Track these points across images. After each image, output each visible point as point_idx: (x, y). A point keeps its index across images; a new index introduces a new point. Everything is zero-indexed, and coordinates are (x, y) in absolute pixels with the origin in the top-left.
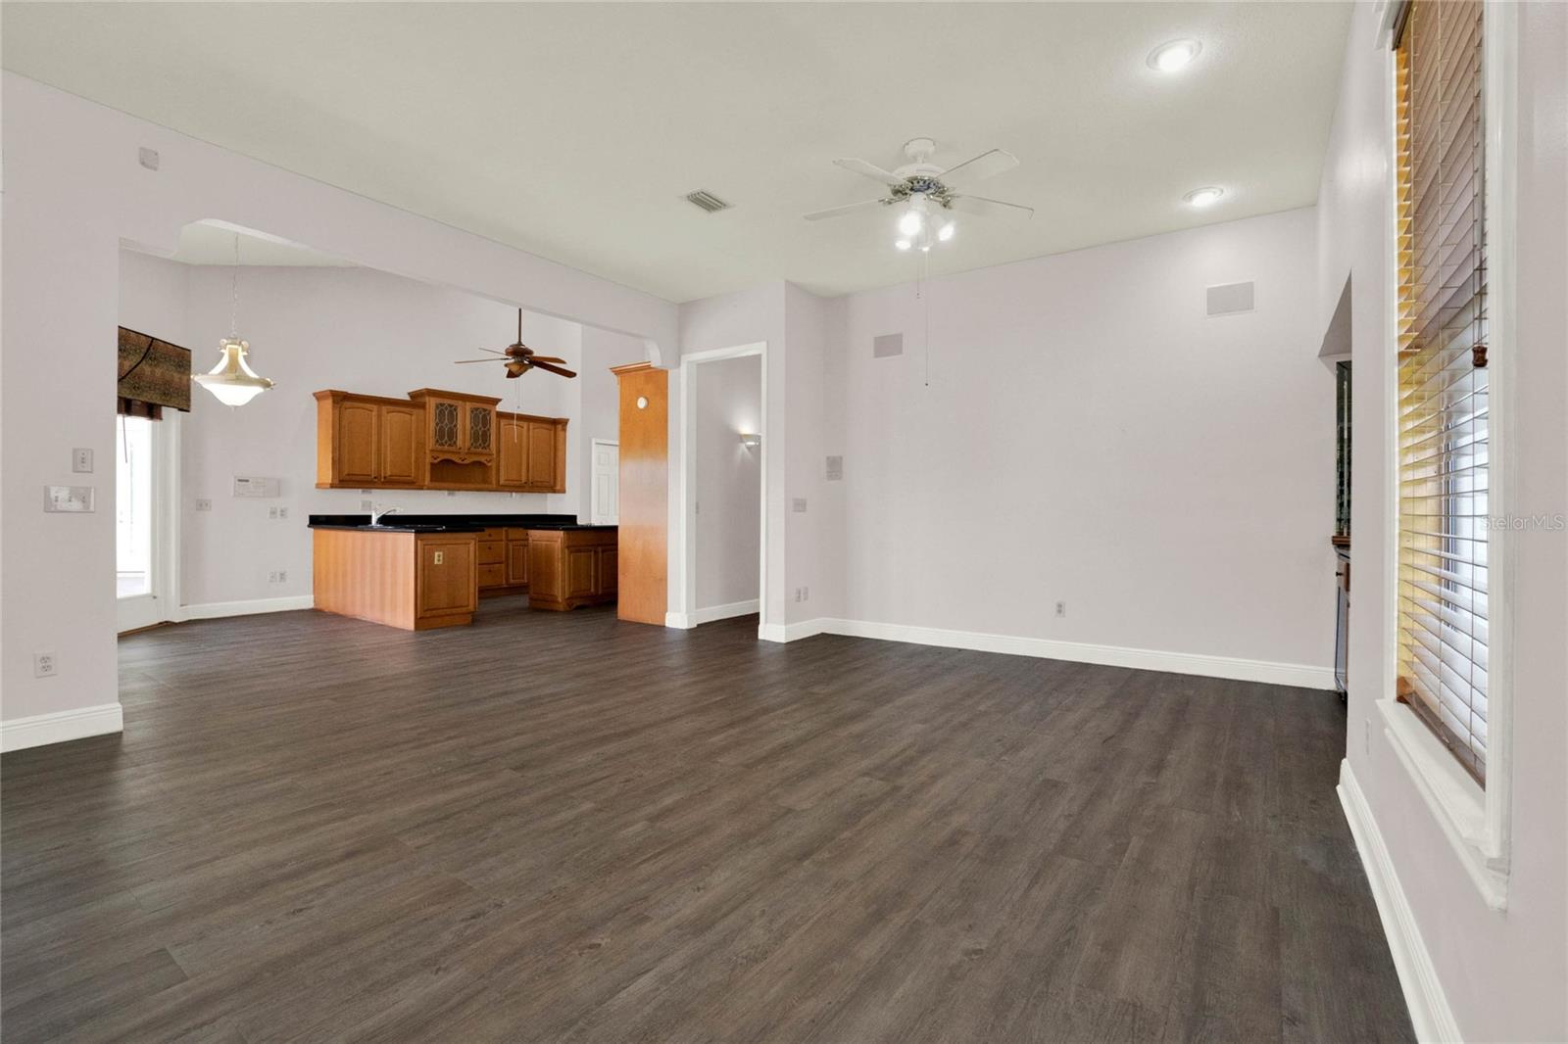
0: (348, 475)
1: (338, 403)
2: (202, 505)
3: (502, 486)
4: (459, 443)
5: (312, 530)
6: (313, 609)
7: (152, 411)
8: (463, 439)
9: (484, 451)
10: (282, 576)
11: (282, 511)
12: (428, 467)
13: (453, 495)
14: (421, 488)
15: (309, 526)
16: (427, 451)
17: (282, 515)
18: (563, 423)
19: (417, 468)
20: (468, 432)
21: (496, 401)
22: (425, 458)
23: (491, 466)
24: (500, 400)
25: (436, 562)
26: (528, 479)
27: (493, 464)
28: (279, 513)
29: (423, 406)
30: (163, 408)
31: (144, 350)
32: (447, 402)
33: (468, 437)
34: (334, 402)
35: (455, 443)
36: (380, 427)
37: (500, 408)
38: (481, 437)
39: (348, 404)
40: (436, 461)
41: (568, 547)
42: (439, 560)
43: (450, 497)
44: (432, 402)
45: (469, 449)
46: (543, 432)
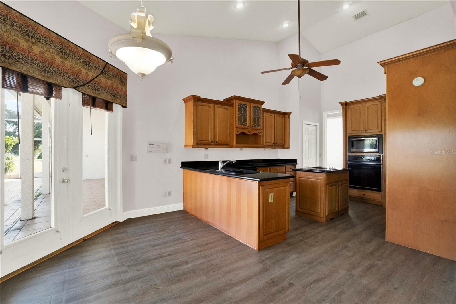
0: (200, 140)
1: (196, 103)
3: (265, 145)
4: (248, 124)
5: (182, 169)
6: (182, 210)
7: (108, 106)
8: (249, 122)
9: (258, 128)
10: (169, 194)
12: (235, 136)
14: (232, 147)
15: (181, 167)
16: (235, 128)
18: (289, 114)
20: (252, 118)
21: (262, 103)
22: (233, 132)
23: (260, 136)
24: (264, 102)
26: (275, 142)
27: (261, 135)
28: (168, 161)
29: (232, 105)
31: (102, 68)
32: (243, 102)
33: (251, 121)
34: (194, 102)
35: (246, 124)
36: (214, 115)
37: (264, 106)
38: (256, 120)
39: (200, 103)
40: (238, 133)
41: (328, 184)
44: (236, 103)
45: (252, 127)
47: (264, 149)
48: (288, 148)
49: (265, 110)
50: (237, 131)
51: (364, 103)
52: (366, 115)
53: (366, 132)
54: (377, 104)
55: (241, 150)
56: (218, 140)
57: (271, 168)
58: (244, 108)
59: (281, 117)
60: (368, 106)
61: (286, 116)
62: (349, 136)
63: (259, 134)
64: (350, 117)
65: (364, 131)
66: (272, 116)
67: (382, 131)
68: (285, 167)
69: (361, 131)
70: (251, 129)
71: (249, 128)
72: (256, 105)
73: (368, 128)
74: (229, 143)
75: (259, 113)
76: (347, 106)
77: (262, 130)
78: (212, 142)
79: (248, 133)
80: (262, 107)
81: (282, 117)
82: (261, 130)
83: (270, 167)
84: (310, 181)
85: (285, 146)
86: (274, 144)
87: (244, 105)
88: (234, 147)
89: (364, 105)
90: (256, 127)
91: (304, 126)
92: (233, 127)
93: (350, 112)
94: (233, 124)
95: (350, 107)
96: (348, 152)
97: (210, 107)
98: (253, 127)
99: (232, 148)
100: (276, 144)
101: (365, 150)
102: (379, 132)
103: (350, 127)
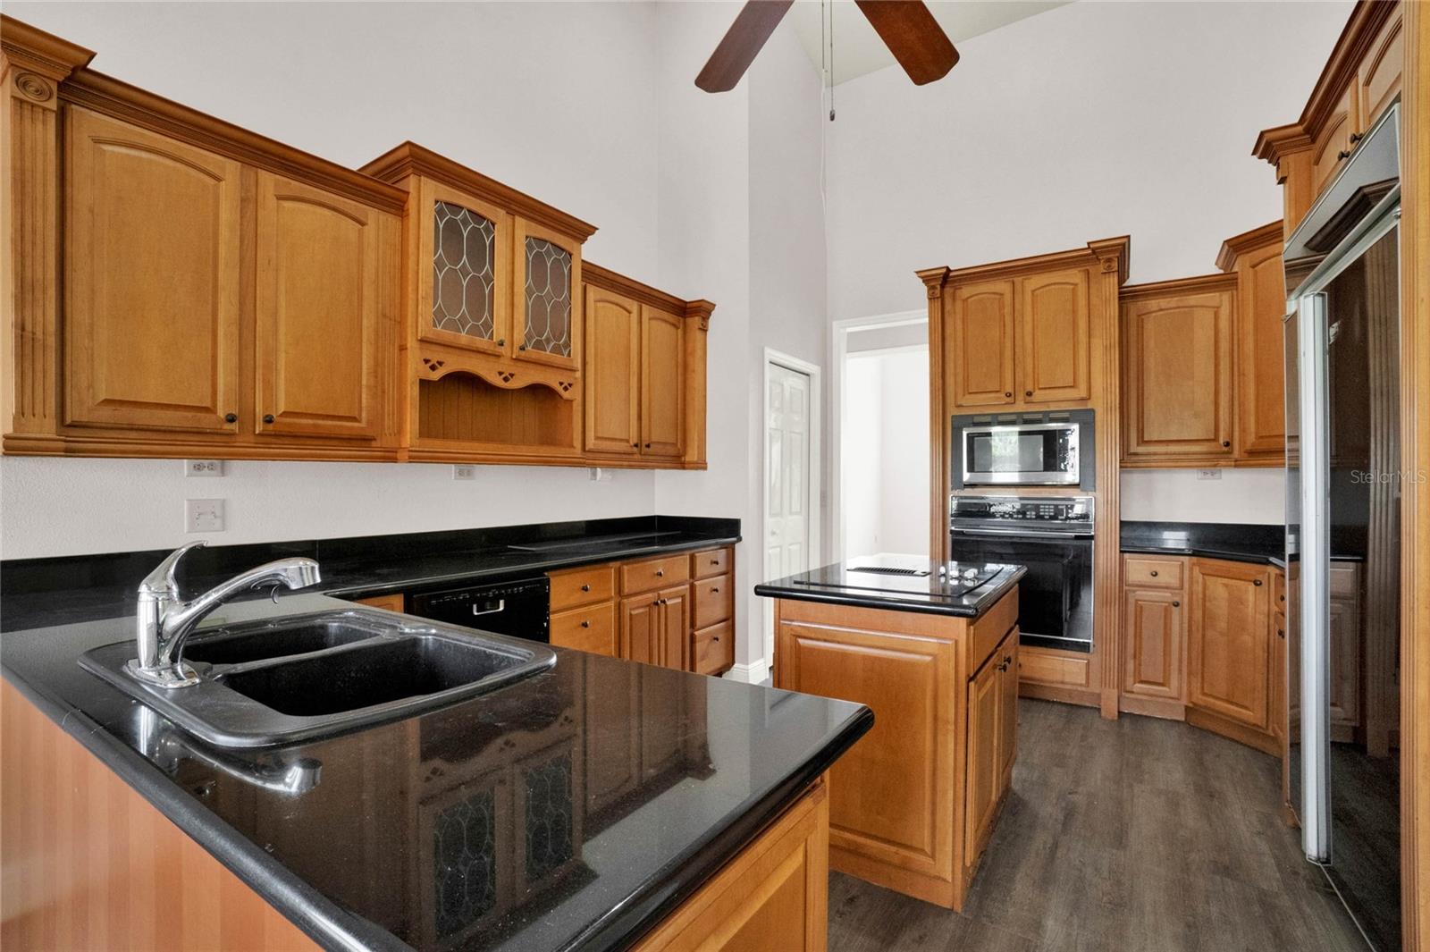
4: (500, 331)
9: (558, 359)
12: (413, 392)
13: (469, 474)
14: (390, 457)
16: (411, 343)
19: (379, 391)
21: (582, 231)
22: (402, 364)
23: (570, 402)
27: (574, 394)
29: (397, 205)
37: (591, 251)
40: (436, 376)
43: (464, 483)
44: (425, 194)
45: (522, 349)
46: (659, 330)
47: (587, 471)
48: (701, 465)
49: (595, 275)
50: (427, 361)
51: (1020, 279)
52: (1028, 327)
53: (1028, 399)
54: (1072, 284)
55: (461, 473)
56: (282, 409)
57: (625, 567)
58: (476, 236)
59: (666, 321)
60: (1033, 291)
61: (689, 320)
62: (953, 416)
63: (560, 389)
64: (960, 334)
65: (1021, 396)
66: (630, 312)
67: (1093, 396)
68: (693, 558)
69: (1008, 395)
70: (517, 360)
71: (502, 350)
72: (544, 233)
73: (1035, 381)
74: (369, 433)
75: (562, 282)
76: (948, 290)
77: (579, 374)
78: (231, 419)
79: (498, 381)
80: (580, 254)
81: (674, 325)
82: (573, 370)
83: (618, 564)
84: (865, 658)
85: (688, 459)
86: (636, 445)
87: (479, 218)
88: (406, 455)
89: (1018, 287)
90: (548, 352)
91: (770, 372)
92: (403, 337)
93: (959, 316)
94: (401, 322)
95: (958, 292)
96: (949, 485)
97: (218, 179)
98: (529, 348)
99: (394, 460)
100: (648, 446)
101: (997, 478)
102: (1082, 399)
103: (960, 378)
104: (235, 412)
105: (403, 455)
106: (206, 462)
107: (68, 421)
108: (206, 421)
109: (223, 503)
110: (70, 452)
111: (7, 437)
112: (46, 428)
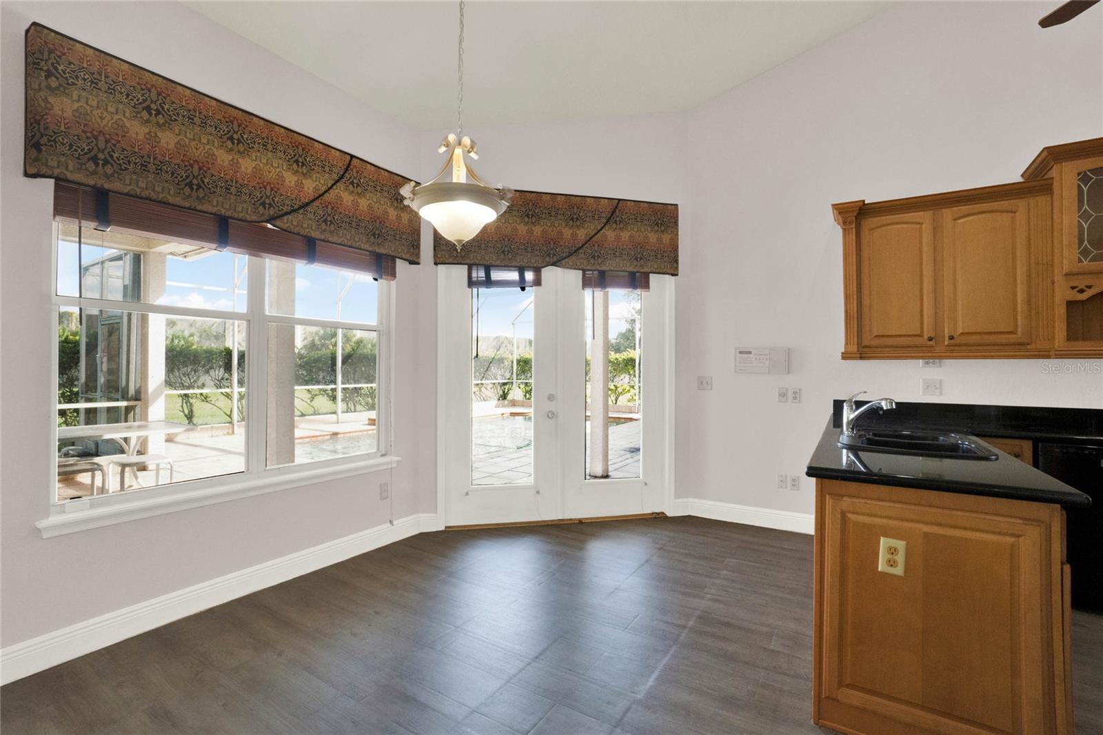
2: (703, 383)
11: (795, 393)
17: (795, 398)
25: (882, 566)
30: (651, 275)
42: (892, 563)
104: (933, 336)
105: (1052, 353)
106: (931, 361)
107: (863, 345)
108: (918, 341)
109: (941, 381)
110: (861, 358)
111: (842, 353)
112: (854, 348)
